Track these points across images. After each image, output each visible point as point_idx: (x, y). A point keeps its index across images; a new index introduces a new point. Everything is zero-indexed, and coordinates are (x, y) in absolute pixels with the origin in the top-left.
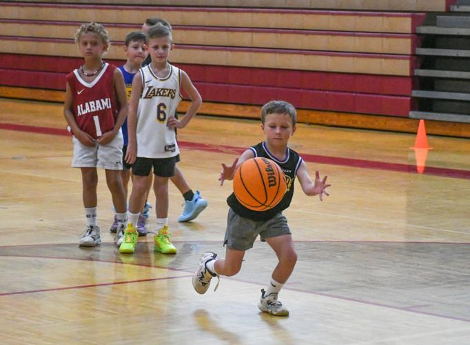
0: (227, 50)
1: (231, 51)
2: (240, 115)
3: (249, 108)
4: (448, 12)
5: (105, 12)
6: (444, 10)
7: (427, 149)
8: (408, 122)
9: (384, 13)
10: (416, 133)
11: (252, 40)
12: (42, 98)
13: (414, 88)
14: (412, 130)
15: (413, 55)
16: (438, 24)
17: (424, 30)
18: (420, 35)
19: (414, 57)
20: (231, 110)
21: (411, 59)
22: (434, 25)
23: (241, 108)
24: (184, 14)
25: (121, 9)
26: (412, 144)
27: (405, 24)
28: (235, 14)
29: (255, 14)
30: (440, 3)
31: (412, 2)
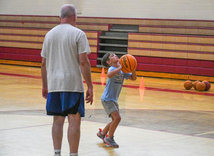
0: (29, 43)
1: (30, 43)
2: (33, 65)
3: (37, 63)
4: (109, 31)
6: (107, 30)
7: (105, 78)
8: (96, 68)
10: (101, 73)
11: (38, 40)
13: (98, 57)
14: (100, 71)
15: (98, 45)
16: (106, 35)
17: (102, 37)
18: (100, 39)
19: (98, 46)
20: (30, 64)
21: (97, 47)
22: (105, 35)
23: (34, 63)
24: (12, 30)
26: (100, 76)
27: (95, 35)
28: (32, 30)
29: (39, 31)
30: (106, 28)
31: (96, 27)
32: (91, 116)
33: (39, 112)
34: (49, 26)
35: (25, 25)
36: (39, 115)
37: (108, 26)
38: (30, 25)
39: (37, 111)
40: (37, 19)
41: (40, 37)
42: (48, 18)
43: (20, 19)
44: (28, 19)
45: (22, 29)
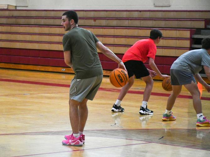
4: (206, 28)
5: (43, 28)
6: (204, 27)
7: (202, 90)
9: (177, 29)
11: (114, 41)
12: (12, 68)
17: (196, 36)
18: (194, 38)
22: (200, 34)
25: (51, 27)
27: (187, 34)
29: (115, 29)
30: (202, 25)
31: (189, 24)
32: (163, 137)
33: (98, 132)
34: (128, 22)
35: (98, 22)
36: (97, 136)
37: (204, 22)
38: (104, 22)
39: (95, 131)
40: (113, 15)
41: (116, 37)
42: (128, 13)
43: (92, 14)
44: (103, 14)
45: (93, 28)
